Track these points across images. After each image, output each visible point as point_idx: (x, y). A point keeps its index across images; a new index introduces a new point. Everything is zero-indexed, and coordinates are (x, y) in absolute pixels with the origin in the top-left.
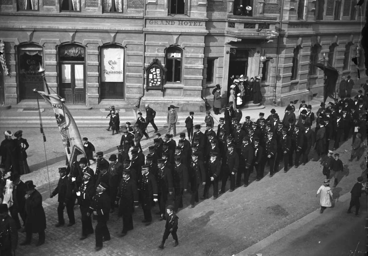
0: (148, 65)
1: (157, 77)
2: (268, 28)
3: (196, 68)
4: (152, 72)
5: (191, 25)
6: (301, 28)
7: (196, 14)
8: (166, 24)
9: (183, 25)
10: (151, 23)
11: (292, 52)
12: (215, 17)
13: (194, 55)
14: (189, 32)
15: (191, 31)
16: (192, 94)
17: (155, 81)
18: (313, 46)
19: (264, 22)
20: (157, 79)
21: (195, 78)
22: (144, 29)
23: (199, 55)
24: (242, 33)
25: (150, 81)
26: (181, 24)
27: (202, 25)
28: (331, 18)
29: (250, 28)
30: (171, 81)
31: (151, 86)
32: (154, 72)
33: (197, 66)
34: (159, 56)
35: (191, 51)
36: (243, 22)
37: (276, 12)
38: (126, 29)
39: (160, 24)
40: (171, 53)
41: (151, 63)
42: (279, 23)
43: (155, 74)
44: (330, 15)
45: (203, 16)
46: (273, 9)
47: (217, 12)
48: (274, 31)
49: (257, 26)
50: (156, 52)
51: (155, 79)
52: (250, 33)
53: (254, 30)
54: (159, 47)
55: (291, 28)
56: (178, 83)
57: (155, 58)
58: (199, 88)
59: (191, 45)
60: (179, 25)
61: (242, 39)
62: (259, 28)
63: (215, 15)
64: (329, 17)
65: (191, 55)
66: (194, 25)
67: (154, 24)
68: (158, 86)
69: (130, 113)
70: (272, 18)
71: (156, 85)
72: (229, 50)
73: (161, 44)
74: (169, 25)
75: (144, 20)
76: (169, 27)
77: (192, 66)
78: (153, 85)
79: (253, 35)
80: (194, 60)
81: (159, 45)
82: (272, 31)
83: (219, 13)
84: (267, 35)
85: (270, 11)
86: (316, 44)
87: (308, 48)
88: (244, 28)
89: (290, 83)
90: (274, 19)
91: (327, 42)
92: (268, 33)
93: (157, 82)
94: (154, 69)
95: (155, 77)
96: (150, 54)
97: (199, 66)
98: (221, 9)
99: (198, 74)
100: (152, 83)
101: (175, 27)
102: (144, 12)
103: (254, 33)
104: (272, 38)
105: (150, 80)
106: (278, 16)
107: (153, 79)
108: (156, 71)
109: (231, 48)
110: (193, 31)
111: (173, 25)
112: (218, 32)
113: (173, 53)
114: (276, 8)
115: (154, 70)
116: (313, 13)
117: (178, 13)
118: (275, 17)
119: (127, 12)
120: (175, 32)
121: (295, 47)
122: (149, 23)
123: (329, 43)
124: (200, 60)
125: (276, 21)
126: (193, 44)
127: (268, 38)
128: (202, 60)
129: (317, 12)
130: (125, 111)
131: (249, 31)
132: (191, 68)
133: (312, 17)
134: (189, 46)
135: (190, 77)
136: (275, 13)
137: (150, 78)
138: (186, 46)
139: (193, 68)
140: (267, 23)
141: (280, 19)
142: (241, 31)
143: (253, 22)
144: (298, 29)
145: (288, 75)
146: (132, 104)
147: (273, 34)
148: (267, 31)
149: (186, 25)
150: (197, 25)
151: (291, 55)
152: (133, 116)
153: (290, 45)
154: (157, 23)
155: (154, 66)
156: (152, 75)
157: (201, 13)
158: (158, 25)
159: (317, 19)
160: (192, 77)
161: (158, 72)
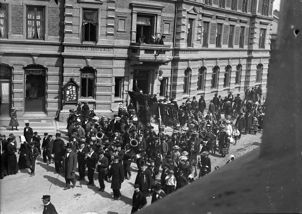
0: (66, 83)
1: (73, 93)
2: (165, 54)
3: (105, 85)
4: (69, 89)
5: (101, 50)
6: (190, 54)
7: (106, 42)
8: (81, 50)
9: (94, 50)
10: (68, 49)
11: (183, 73)
12: (122, 44)
13: (104, 75)
14: (100, 56)
15: (101, 55)
16: (102, 107)
17: (72, 97)
18: (200, 68)
19: (160, 49)
20: (73, 95)
21: (105, 93)
22: (63, 54)
23: (108, 75)
24: (143, 57)
25: (68, 97)
26: (93, 50)
27: (110, 51)
28: (213, 46)
29: (149, 54)
30: (85, 97)
31: (68, 100)
32: (70, 89)
33: (107, 84)
34: (75, 76)
35: (102, 72)
36: (144, 48)
37: (170, 40)
38: (47, 53)
39: (76, 50)
40: (85, 73)
41: (68, 81)
42: (173, 50)
43: (71, 91)
44: (212, 44)
45: (111, 43)
46: (168, 38)
47: (123, 40)
48: (169, 56)
49: (155, 52)
50: (73, 72)
51: (71, 95)
52: (149, 57)
53: (152, 55)
54: (75, 69)
55: (182, 54)
56: (91, 98)
57: (71, 77)
58: (108, 102)
59: (101, 67)
60: (91, 50)
61: (143, 63)
62: (156, 53)
63: (121, 42)
64: (212, 45)
65: (101, 75)
66: (104, 51)
67: (71, 50)
68: (74, 101)
69: (50, 123)
70: (167, 46)
71: (73, 99)
72: (133, 71)
73: (76, 66)
74: (83, 50)
75: (62, 46)
76: (83, 51)
77: (102, 84)
78: (70, 99)
79: (152, 59)
80: (104, 79)
81: (75, 67)
82: (167, 56)
83: (125, 41)
84: (163, 59)
85: (165, 40)
86: (202, 67)
87: (196, 70)
88: (145, 53)
89: (182, 97)
90: (168, 46)
91: (211, 65)
92: (164, 58)
93: (73, 97)
94: (70, 86)
95: (72, 93)
96: (67, 74)
97: (108, 84)
98: (126, 38)
99: (108, 91)
100: (69, 98)
101: (88, 52)
102: (62, 39)
103: (153, 58)
104: (167, 61)
105: (68, 95)
106: (171, 44)
107: (70, 95)
108: (72, 88)
109: (134, 70)
110: (103, 55)
111: (87, 50)
112: (123, 57)
113: (87, 73)
114: (169, 37)
115: (71, 88)
116: (199, 42)
117: (90, 41)
118: (169, 45)
119: (48, 39)
120: (88, 56)
121: (186, 69)
122: (66, 48)
123: (212, 66)
124: (109, 79)
125: (170, 48)
126: (103, 66)
127: (164, 61)
128: (110, 79)
129: (202, 41)
130: (46, 122)
131: (149, 56)
132: (101, 85)
133: (198, 45)
134: (100, 67)
135: (101, 93)
136: (170, 42)
137: (67, 94)
138: (97, 67)
139: (103, 85)
140: (163, 49)
141: (173, 47)
142: (142, 55)
143: (152, 49)
144: (188, 54)
145: (180, 91)
146: (52, 116)
147: (168, 58)
148: (163, 56)
149: (97, 50)
150: (106, 51)
151: (183, 75)
152: (53, 126)
153: (181, 67)
154: (73, 49)
155: (71, 84)
156: (69, 91)
157: (109, 41)
158: (74, 50)
159: (202, 47)
160: (103, 93)
161: (74, 89)
